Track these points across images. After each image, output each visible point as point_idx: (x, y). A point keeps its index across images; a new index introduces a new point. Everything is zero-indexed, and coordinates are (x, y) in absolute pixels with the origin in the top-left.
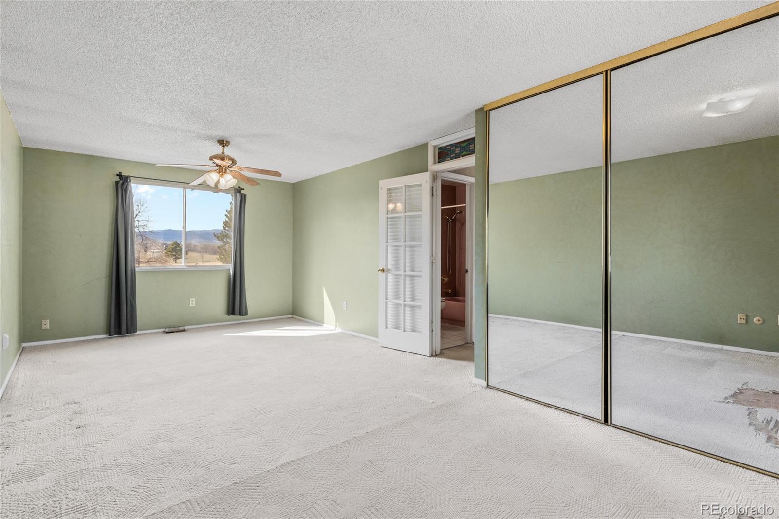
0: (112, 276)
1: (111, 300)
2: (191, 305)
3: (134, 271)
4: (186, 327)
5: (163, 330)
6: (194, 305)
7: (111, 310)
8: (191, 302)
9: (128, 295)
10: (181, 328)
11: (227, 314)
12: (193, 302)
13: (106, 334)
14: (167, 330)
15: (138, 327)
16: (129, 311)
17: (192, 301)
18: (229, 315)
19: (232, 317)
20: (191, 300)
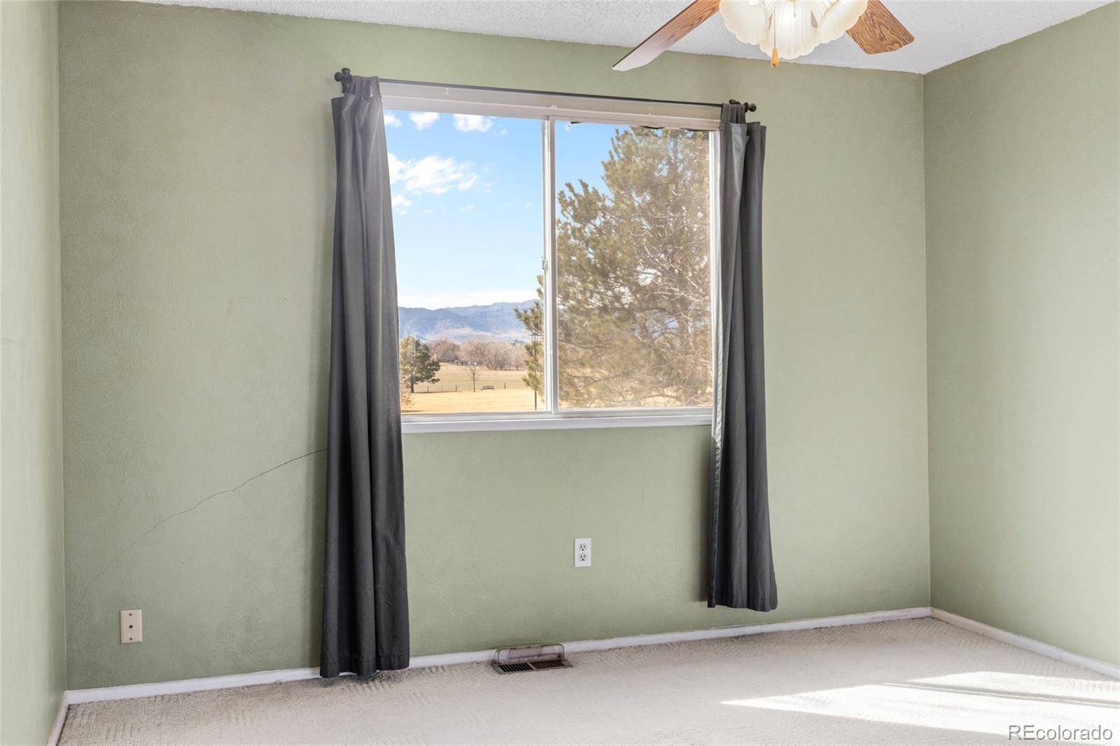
0: (329, 449)
1: (326, 541)
2: (579, 563)
3: (394, 435)
4: (569, 648)
5: (490, 654)
6: (588, 563)
7: (325, 580)
8: (578, 552)
9: (379, 525)
10: (550, 651)
11: (701, 599)
12: (584, 552)
13: (312, 665)
14: (504, 656)
15: (413, 644)
16: (382, 586)
17: (583, 548)
18: (710, 605)
19: (720, 610)
20: (579, 542)
